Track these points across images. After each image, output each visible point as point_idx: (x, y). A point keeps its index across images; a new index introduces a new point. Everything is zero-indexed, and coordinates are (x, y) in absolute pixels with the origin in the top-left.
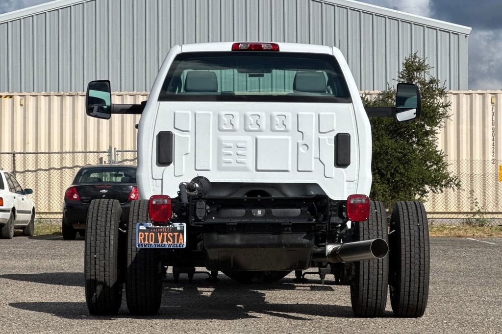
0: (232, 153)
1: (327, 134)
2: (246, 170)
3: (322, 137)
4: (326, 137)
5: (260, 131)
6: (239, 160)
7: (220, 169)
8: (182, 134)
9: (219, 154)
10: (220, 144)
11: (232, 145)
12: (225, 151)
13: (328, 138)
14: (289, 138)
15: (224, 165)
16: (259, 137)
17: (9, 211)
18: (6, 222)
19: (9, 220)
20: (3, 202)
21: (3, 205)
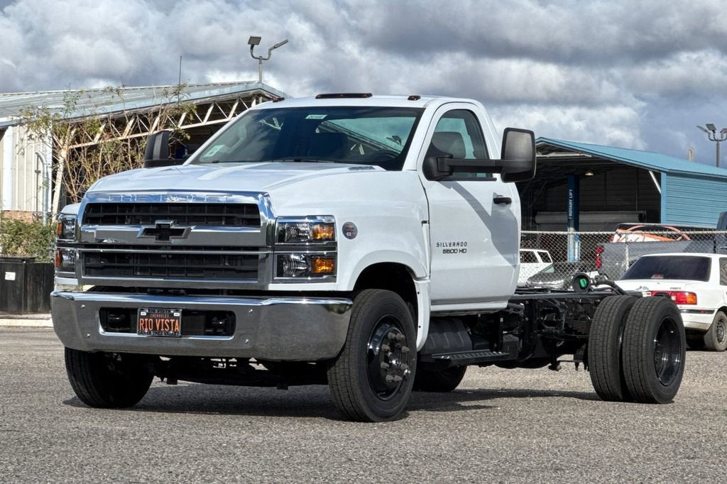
17: (711, 312)
18: (707, 328)
19: (712, 325)
20: (696, 299)
21: (696, 304)
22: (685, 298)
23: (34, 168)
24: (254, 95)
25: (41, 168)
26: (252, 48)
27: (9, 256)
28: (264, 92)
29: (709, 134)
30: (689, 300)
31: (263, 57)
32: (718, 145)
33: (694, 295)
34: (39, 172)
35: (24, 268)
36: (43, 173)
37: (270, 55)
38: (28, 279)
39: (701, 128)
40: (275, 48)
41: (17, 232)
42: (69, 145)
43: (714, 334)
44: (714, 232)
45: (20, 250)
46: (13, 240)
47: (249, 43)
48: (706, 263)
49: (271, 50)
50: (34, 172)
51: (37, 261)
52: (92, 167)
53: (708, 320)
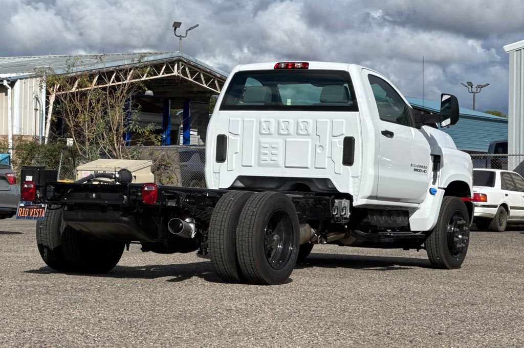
0: (267, 152)
1: (339, 137)
2: (277, 166)
3: (334, 140)
4: (337, 140)
5: (289, 134)
6: (272, 158)
7: (260, 165)
8: (235, 137)
9: (259, 153)
10: (260, 146)
11: (268, 146)
12: (264, 151)
13: (339, 141)
14: (310, 140)
15: (262, 162)
16: (288, 140)
17: (495, 207)
18: (493, 217)
19: (496, 215)
20: (486, 198)
21: (486, 201)
22: (480, 197)
23: (34, 107)
24: (176, 60)
25: (38, 108)
26: (175, 29)
27: (26, 165)
28: (183, 59)
29: (469, 88)
30: (482, 199)
31: (182, 36)
32: (474, 96)
33: (485, 196)
34: (37, 110)
35: (38, 173)
36: (40, 110)
37: (186, 34)
38: (41, 181)
39: (463, 85)
40: (190, 29)
41: (31, 150)
42: (57, 92)
43: (497, 221)
44: (486, 155)
45: (33, 162)
46: (29, 155)
47: (173, 26)
48: (492, 175)
49: (187, 31)
50: (33, 110)
51: (46, 169)
52: (82, 108)
53: (494, 211)
